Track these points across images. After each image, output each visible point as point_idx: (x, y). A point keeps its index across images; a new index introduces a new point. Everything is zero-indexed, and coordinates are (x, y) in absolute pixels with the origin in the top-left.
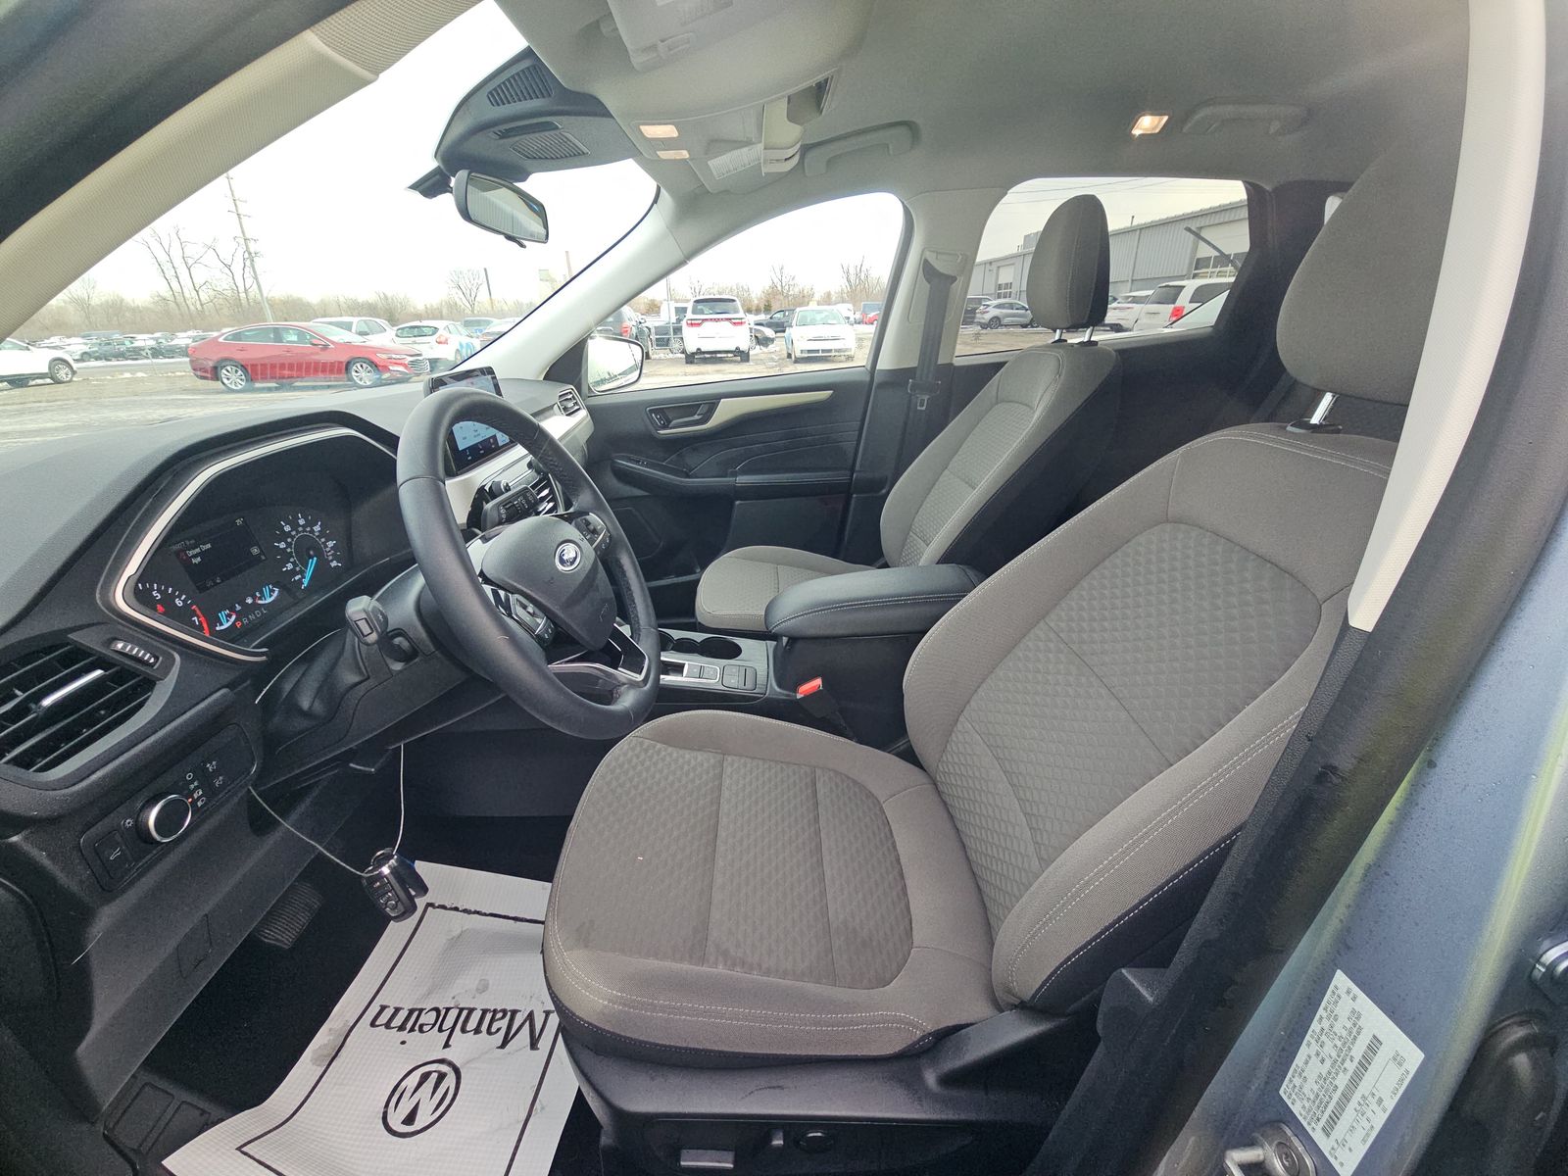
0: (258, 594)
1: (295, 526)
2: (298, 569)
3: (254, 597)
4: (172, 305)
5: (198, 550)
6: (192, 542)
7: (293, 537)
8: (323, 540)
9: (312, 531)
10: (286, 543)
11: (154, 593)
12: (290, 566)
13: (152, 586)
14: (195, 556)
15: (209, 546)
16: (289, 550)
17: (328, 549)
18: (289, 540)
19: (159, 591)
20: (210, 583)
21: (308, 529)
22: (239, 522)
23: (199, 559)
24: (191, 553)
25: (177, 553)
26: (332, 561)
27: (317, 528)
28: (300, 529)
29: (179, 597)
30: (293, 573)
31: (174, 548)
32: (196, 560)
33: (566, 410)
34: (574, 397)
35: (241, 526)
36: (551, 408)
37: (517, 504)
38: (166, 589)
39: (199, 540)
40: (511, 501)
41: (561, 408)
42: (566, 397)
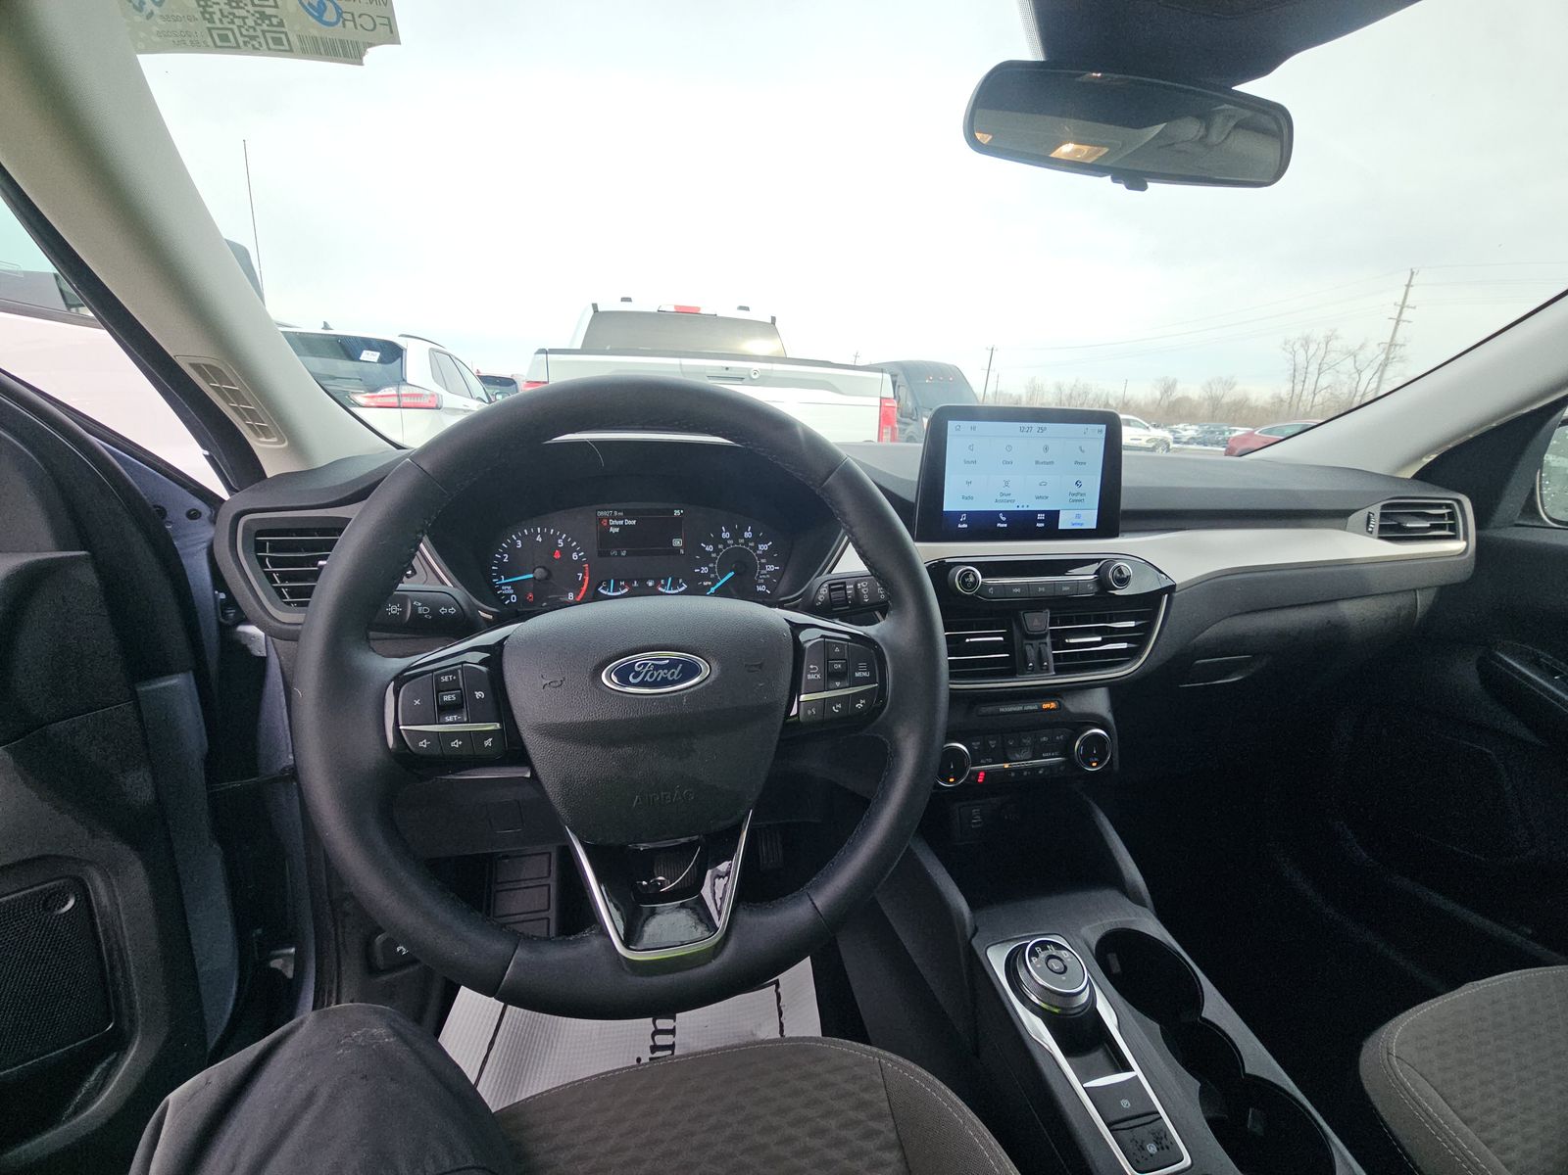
0: (662, 582)
1: (737, 535)
2: (712, 576)
3: (657, 583)
4: (1286, 405)
5: (621, 522)
6: (622, 514)
7: (726, 545)
8: (763, 561)
9: (756, 548)
10: (715, 547)
11: (560, 541)
12: (705, 570)
13: (561, 535)
14: (615, 526)
15: (634, 522)
16: (714, 555)
17: (763, 572)
18: (720, 546)
19: (564, 541)
20: (615, 553)
21: (752, 544)
22: (677, 513)
23: (617, 530)
24: (611, 522)
25: (601, 519)
26: (761, 584)
27: (763, 547)
28: (742, 541)
29: (578, 552)
30: (706, 577)
31: (601, 513)
32: (613, 530)
33: (1392, 529)
34: (1452, 516)
35: (677, 517)
36: (1334, 516)
37: (850, 589)
38: (572, 542)
39: (628, 514)
40: (844, 583)
41: (1375, 523)
42: (1418, 510)
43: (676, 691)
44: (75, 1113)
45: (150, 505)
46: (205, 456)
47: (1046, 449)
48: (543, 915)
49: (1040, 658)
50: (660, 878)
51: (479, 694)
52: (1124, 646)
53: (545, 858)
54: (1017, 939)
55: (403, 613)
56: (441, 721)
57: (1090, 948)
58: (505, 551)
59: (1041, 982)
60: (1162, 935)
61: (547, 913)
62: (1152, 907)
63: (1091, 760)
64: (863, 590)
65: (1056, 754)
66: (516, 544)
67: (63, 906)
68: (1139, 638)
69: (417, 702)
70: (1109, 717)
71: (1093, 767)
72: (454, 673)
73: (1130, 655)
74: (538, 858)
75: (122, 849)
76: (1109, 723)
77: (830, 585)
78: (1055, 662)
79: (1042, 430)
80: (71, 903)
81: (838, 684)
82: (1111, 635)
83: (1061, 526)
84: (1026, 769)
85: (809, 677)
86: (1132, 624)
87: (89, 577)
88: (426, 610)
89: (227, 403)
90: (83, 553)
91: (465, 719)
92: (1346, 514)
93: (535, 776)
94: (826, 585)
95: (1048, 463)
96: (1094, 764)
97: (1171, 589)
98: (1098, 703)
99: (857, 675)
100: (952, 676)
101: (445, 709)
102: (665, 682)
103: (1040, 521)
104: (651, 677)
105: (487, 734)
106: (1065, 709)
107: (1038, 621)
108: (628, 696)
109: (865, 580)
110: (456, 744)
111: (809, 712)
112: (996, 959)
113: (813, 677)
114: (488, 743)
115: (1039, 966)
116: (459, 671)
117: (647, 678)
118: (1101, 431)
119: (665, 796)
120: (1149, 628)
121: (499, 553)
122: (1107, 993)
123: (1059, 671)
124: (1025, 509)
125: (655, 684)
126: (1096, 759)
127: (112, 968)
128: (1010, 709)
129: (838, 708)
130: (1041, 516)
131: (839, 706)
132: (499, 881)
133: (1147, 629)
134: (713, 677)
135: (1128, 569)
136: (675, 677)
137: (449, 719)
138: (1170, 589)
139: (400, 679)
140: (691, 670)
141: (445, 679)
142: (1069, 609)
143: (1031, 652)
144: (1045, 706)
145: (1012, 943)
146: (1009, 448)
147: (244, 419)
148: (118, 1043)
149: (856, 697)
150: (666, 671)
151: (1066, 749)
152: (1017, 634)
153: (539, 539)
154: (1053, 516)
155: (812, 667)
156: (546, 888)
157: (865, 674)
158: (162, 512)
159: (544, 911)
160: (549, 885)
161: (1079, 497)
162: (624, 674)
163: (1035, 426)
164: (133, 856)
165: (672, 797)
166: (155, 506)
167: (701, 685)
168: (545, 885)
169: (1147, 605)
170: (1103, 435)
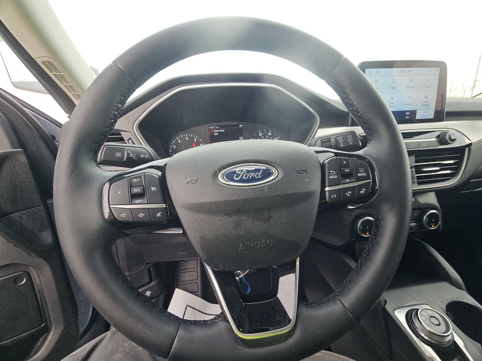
1: (265, 134)
5: (218, 131)
6: (219, 127)
9: (273, 139)
11: (195, 139)
13: (195, 137)
14: (216, 132)
15: (224, 131)
19: (197, 139)
22: (241, 126)
24: (215, 131)
25: (211, 130)
28: (267, 136)
29: (202, 144)
31: (211, 128)
32: (216, 134)
35: (241, 128)
37: (333, 141)
38: (200, 139)
39: (221, 127)
40: (329, 138)
43: (260, 184)
44: (35, 354)
45: (49, 135)
46: (68, 116)
47: (411, 81)
48: (195, 281)
50: (239, 271)
51: (153, 189)
52: (449, 172)
53: (196, 261)
54: (407, 306)
55: (123, 156)
56: (133, 203)
57: (443, 310)
58: (174, 144)
59: (428, 328)
60: (475, 303)
61: (197, 280)
62: (466, 290)
63: (432, 224)
64: (340, 141)
65: (414, 222)
66: (178, 141)
67: (22, 282)
68: (456, 169)
69: (119, 192)
70: (437, 205)
71: (433, 227)
72: (140, 177)
73: (452, 176)
74: (194, 261)
75: (42, 261)
76: (438, 208)
77: (322, 140)
78: (417, 180)
79: (410, 71)
80: (25, 281)
81: (348, 180)
82: (444, 167)
83: (417, 118)
85: (331, 177)
86: (452, 162)
87: (23, 159)
88: (134, 155)
89: (62, 83)
90: (21, 150)
91: (146, 202)
93: (184, 233)
94: (320, 140)
95: (412, 87)
96: (433, 226)
97: (470, 145)
98: (431, 199)
99: (359, 175)
101: (134, 196)
102: (253, 180)
103: (407, 116)
104: (246, 176)
105: (158, 210)
106: (418, 202)
108: (235, 187)
109: (340, 136)
110: (141, 215)
111: (332, 197)
112: (400, 316)
113: (333, 177)
114: (159, 215)
115: (426, 322)
116: (143, 176)
117: (244, 177)
118: (437, 71)
119: (257, 244)
120: (461, 163)
121: (172, 145)
122: (458, 333)
123: (419, 183)
124: (401, 110)
125: (248, 181)
126: (434, 224)
127: (42, 303)
129: (350, 194)
130: (408, 113)
131: (350, 192)
132: (180, 269)
133: (459, 164)
134: (280, 176)
136: (259, 177)
137: (137, 201)
139: (112, 180)
140: (267, 174)
141: (135, 181)
145: (405, 308)
146: (394, 81)
147: (70, 92)
148: (47, 330)
149: (360, 187)
150: (254, 173)
151: (420, 220)
153: (187, 139)
154: (413, 113)
155: (331, 172)
156: (197, 272)
157: (364, 174)
158: (54, 138)
159: (196, 280)
160: (197, 271)
161: (426, 104)
162: (230, 177)
163: (407, 69)
164: (45, 263)
165: (261, 244)
166: (50, 135)
167: (274, 181)
168: (196, 271)
169: (460, 152)
170: (438, 73)
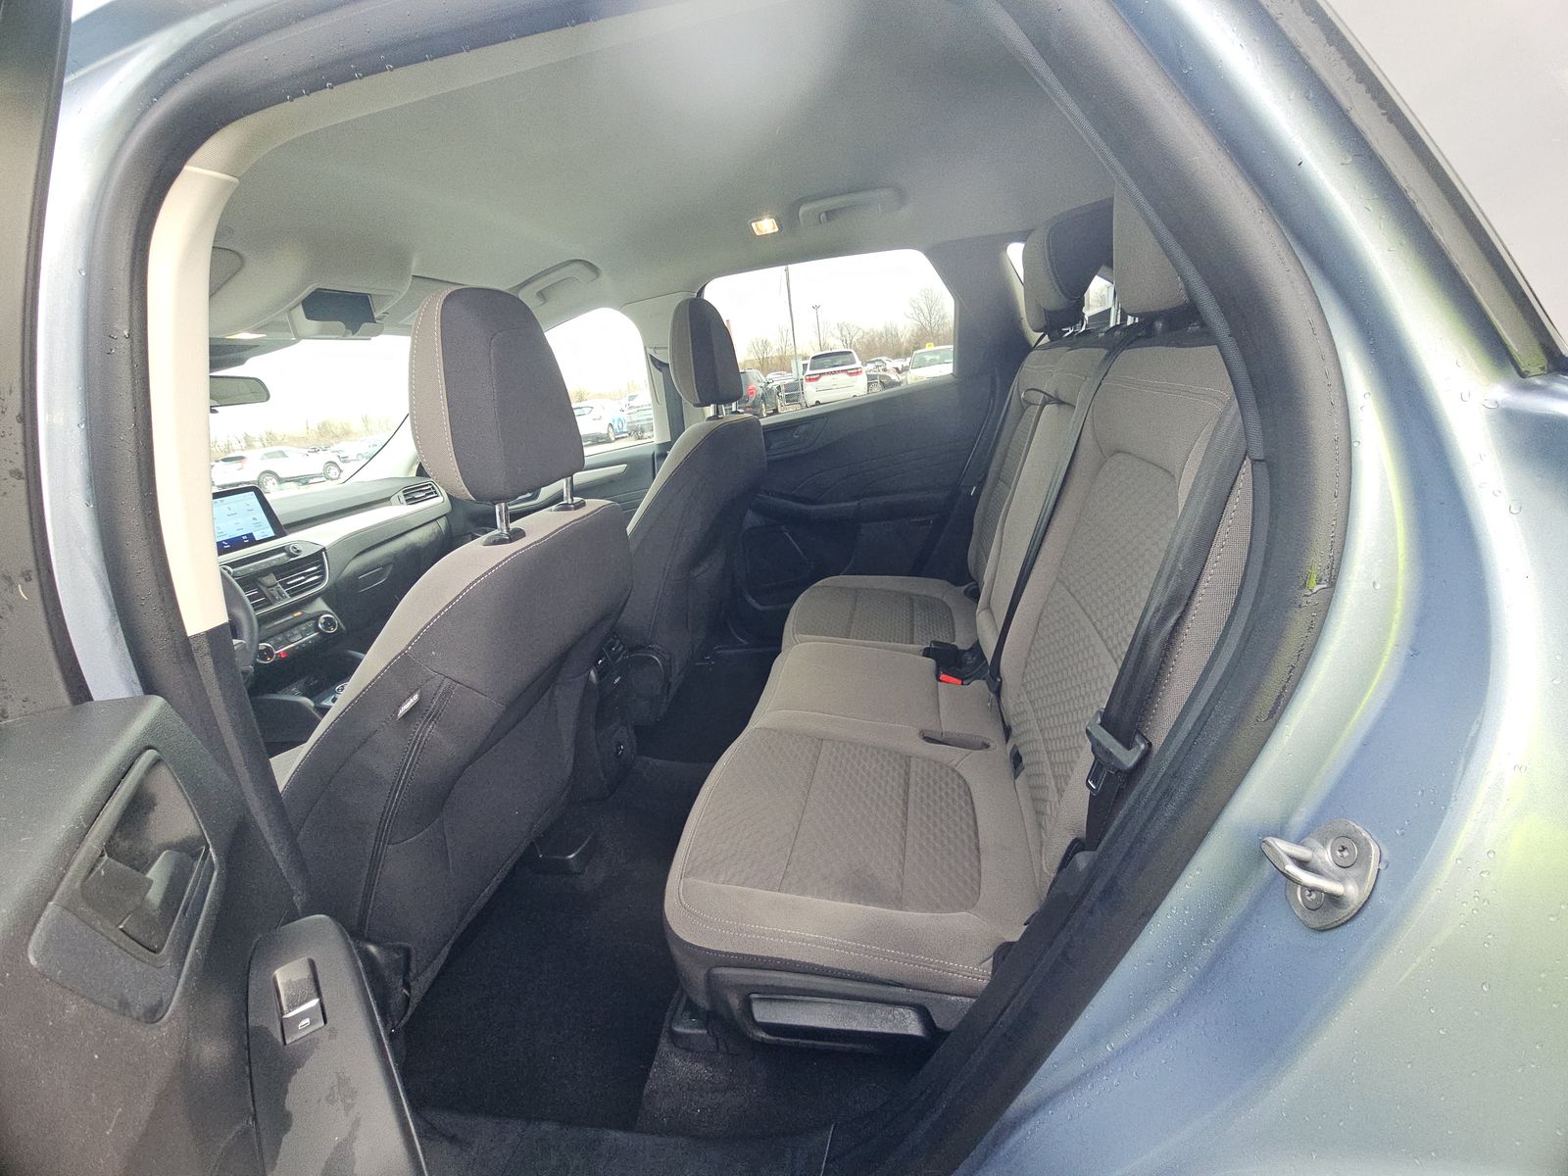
33: (411, 500)
34: (433, 488)
36: (385, 501)
41: (403, 499)
42: (418, 489)
49: (280, 594)
52: (315, 578)
63: (330, 628)
65: (313, 632)
68: (322, 572)
70: (329, 609)
73: (322, 580)
78: (288, 593)
79: (223, 501)
82: (307, 576)
83: (257, 539)
84: (303, 643)
86: (314, 568)
92: (389, 498)
96: (333, 630)
98: (320, 605)
100: (255, 610)
103: (245, 539)
106: (306, 613)
107: (270, 579)
118: (252, 495)
120: (323, 567)
123: (292, 596)
126: (332, 628)
128: (279, 622)
130: (245, 537)
135: (299, 547)
138: (324, 549)
142: (283, 571)
143: (275, 593)
144: (296, 615)
151: (317, 629)
152: (264, 589)
154: (250, 536)
161: (259, 524)
169: (317, 558)
